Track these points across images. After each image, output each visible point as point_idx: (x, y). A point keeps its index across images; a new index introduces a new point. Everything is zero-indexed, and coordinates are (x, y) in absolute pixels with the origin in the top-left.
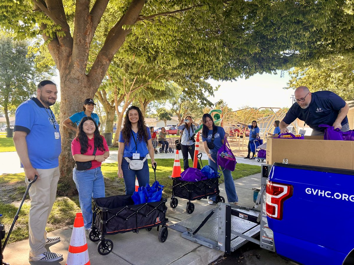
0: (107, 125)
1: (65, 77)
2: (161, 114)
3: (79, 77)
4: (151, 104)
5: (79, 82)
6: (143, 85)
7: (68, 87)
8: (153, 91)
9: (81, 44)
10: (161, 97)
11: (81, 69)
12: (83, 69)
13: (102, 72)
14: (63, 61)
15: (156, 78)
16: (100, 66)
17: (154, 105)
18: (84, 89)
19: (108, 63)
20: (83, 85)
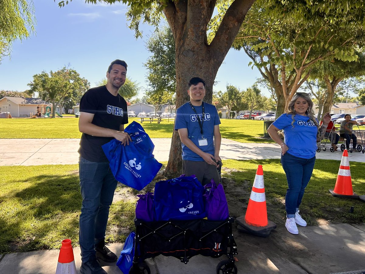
0: (278, 111)
1: (179, 49)
2: (363, 96)
3: (194, 48)
4: (346, 83)
5: (194, 54)
6: (322, 56)
7: (182, 62)
8: (345, 65)
9: (195, 4)
10: (357, 71)
11: (196, 37)
12: (199, 37)
13: (227, 39)
14: (179, 30)
15: (341, 44)
16: (224, 31)
17: (350, 84)
18: (201, 63)
19: (236, 25)
20: (200, 58)
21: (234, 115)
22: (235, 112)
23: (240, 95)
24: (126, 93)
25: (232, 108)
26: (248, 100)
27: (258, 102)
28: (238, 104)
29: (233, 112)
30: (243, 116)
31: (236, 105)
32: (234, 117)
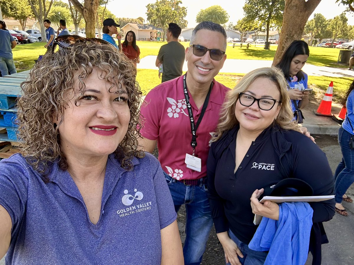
3: (297, 5)
5: (296, 8)
7: (288, 13)
20: (299, 11)
21: (316, 42)
22: (318, 39)
23: (326, 23)
24: (219, 20)
25: (315, 36)
26: (333, 28)
27: (342, 31)
28: (322, 32)
29: (316, 40)
30: (325, 44)
31: (320, 33)
32: (316, 44)
